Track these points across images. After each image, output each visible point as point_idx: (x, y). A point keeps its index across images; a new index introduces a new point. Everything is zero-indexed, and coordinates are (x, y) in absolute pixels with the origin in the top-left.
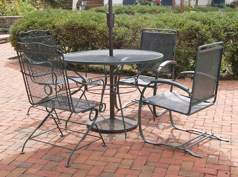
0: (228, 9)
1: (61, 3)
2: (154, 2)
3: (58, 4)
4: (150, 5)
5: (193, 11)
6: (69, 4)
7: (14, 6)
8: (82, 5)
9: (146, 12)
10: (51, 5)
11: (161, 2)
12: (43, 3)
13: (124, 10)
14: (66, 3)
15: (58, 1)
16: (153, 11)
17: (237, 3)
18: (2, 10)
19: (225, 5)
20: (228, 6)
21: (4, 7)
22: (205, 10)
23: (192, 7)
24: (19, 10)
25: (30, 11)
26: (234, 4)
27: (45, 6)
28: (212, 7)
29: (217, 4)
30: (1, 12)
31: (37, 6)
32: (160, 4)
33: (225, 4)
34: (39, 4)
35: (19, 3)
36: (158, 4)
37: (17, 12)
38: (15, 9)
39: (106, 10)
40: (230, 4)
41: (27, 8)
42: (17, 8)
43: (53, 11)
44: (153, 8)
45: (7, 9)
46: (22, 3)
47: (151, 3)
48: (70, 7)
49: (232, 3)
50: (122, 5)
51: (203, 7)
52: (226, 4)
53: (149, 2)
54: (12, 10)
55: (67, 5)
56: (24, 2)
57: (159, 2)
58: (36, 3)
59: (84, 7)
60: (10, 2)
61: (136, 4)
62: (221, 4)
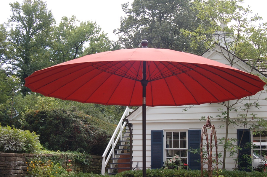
0: (256, 173)
1: (90, 166)
2: (181, 165)
3: (88, 167)
4: (178, 169)
5: (221, 175)
6: (98, 167)
7: (46, 169)
8: (111, 167)
9: (174, 176)
10: (80, 168)
11: (188, 166)
12: (74, 166)
13: (153, 174)
14: (95, 165)
15: (88, 164)
16: (181, 175)
17: (264, 166)
18: (34, 172)
19: (252, 169)
20: (255, 169)
21: (36, 169)
22: (233, 174)
23: (220, 171)
24: (50, 173)
25: (61, 173)
26: (261, 167)
27: (75, 169)
28: (240, 171)
29: (244, 168)
30: (33, 174)
31: (67, 169)
32: (188, 167)
33: (252, 167)
34: (70, 167)
35: (51, 166)
36: (185, 167)
37: (48, 175)
38: (47, 172)
39: (135, 173)
40: (257, 167)
41: (58, 171)
42: (49, 171)
43: (84, 176)
44: (181, 172)
45: (39, 172)
46: (54, 166)
47: (179, 166)
48: (99, 169)
49: (259, 167)
50: (150, 169)
51: (231, 171)
52: (254, 168)
53: (177, 166)
54: (44, 173)
55: (96, 167)
56: (56, 165)
57: (186, 165)
58: (67, 166)
59: (113, 170)
60: (43, 165)
61: (164, 167)
62: (248, 167)
